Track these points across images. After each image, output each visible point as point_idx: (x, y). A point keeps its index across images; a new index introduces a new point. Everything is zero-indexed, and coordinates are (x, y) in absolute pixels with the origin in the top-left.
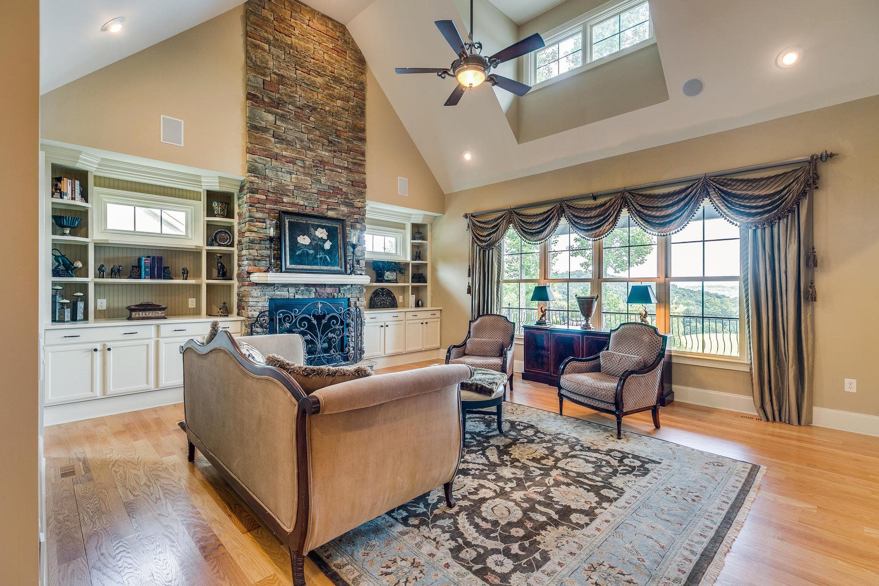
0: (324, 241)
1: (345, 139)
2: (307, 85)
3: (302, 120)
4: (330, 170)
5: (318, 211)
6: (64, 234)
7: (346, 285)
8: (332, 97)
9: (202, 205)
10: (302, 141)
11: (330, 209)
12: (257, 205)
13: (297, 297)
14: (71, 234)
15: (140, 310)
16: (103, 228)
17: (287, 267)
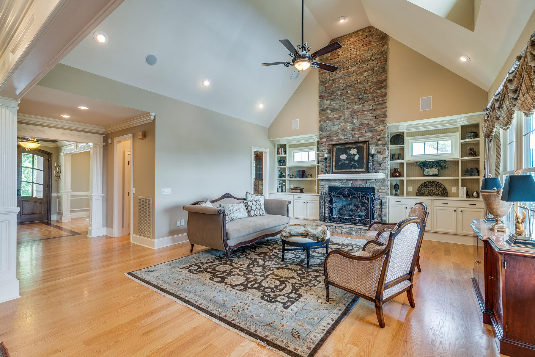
0: (355, 155)
2: (346, 75)
3: (343, 96)
4: (360, 115)
5: (352, 140)
6: (281, 165)
7: (371, 179)
8: (362, 73)
9: (316, 147)
10: (344, 106)
11: (360, 137)
12: (322, 144)
13: (340, 186)
14: (283, 165)
15: (293, 189)
16: (293, 162)
17: (333, 171)
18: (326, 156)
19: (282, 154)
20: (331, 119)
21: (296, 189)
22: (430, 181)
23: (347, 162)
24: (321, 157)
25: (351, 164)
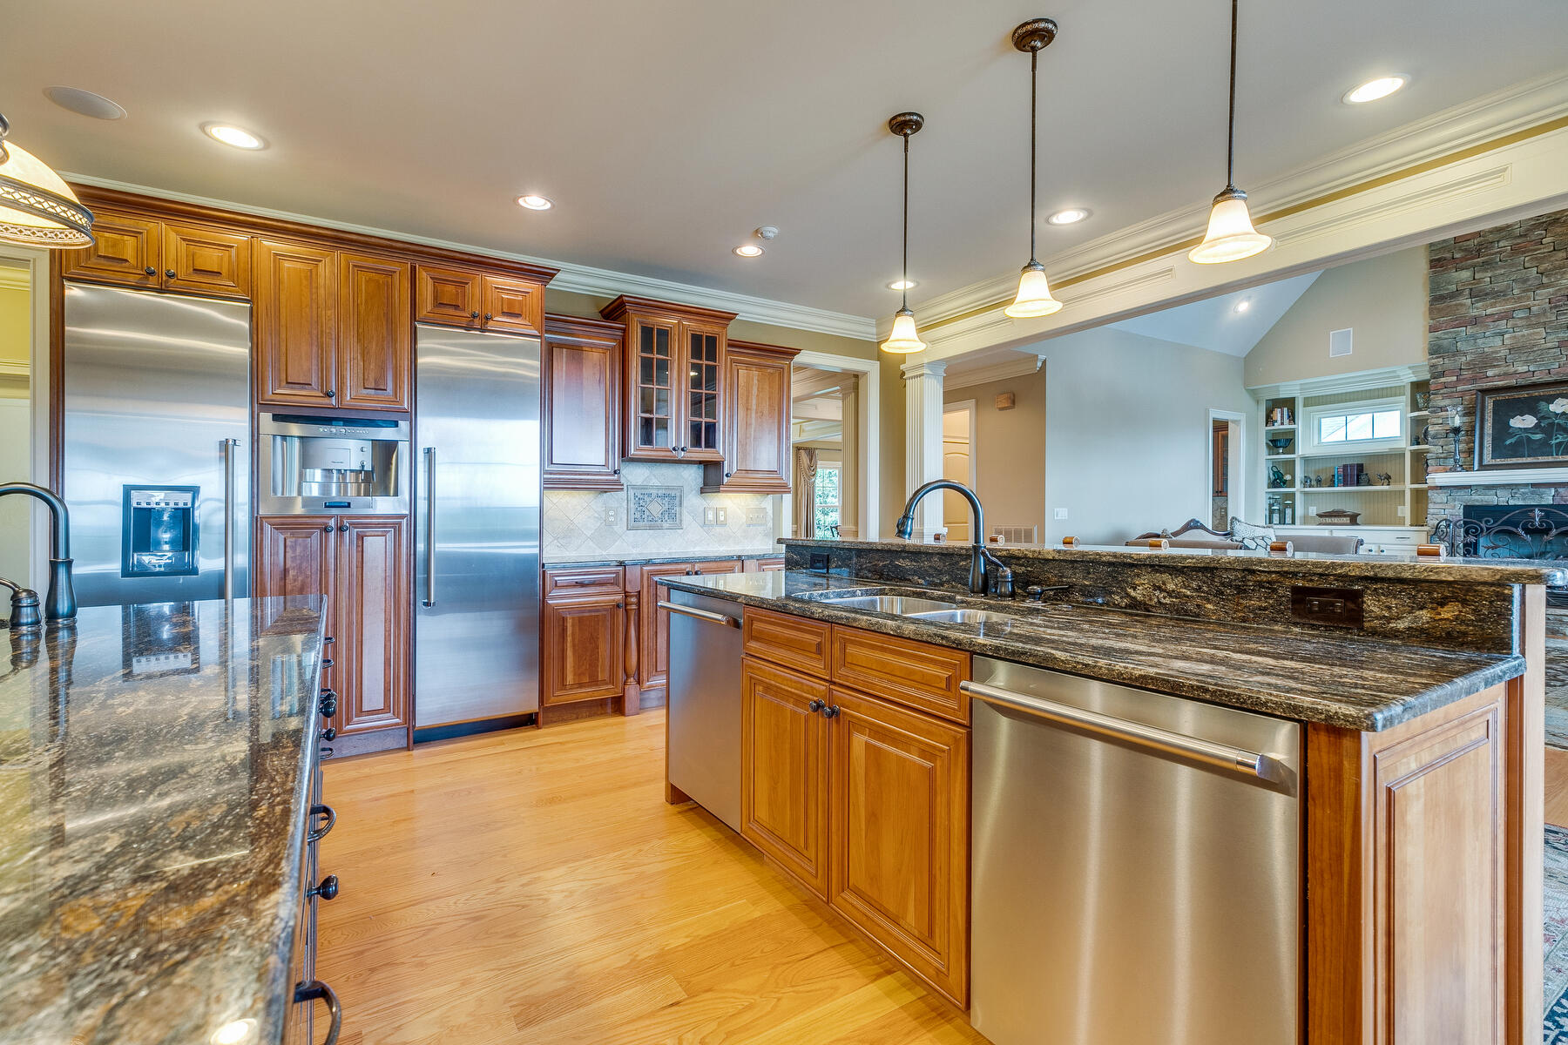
3: (1524, 252)
5: (1558, 373)
6: (1278, 454)
9: (1405, 399)
10: (1525, 281)
12: (1442, 391)
13: (1512, 502)
14: (1283, 453)
15: (1326, 516)
16: (1316, 442)
17: (1485, 463)
18: (1457, 422)
19: (1282, 424)
20: (1475, 321)
21: (1335, 516)
23: (1538, 437)
24: (1437, 427)
25: (1553, 442)
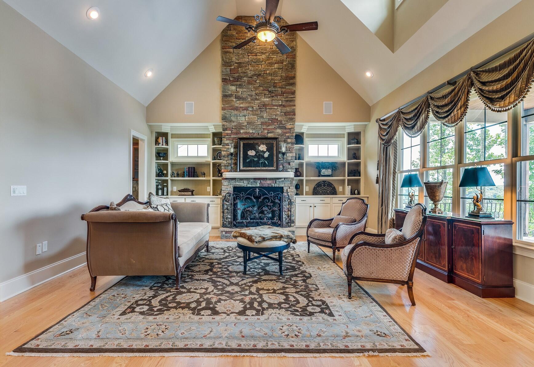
0: (264, 152)
1: (280, 87)
2: (255, 62)
3: (251, 84)
4: (269, 109)
5: (261, 135)
6: (161, 160)
7: (280, 178)
8: (271, 64)
9: (210, 140)
10: (252, 96)
11: (269, 133)
12: (226, 137)
13: (248, 186)
14: (163, 160)
15: (182, 191)
16: (176, 156)
17: (241, 169)
18: (232, 150)
19: (163, 145)
20: (236, 109)
21: (186, 191)
22: (323, 181)
23: (256, 159)
24: (225, 152)
25: (260, 162)
